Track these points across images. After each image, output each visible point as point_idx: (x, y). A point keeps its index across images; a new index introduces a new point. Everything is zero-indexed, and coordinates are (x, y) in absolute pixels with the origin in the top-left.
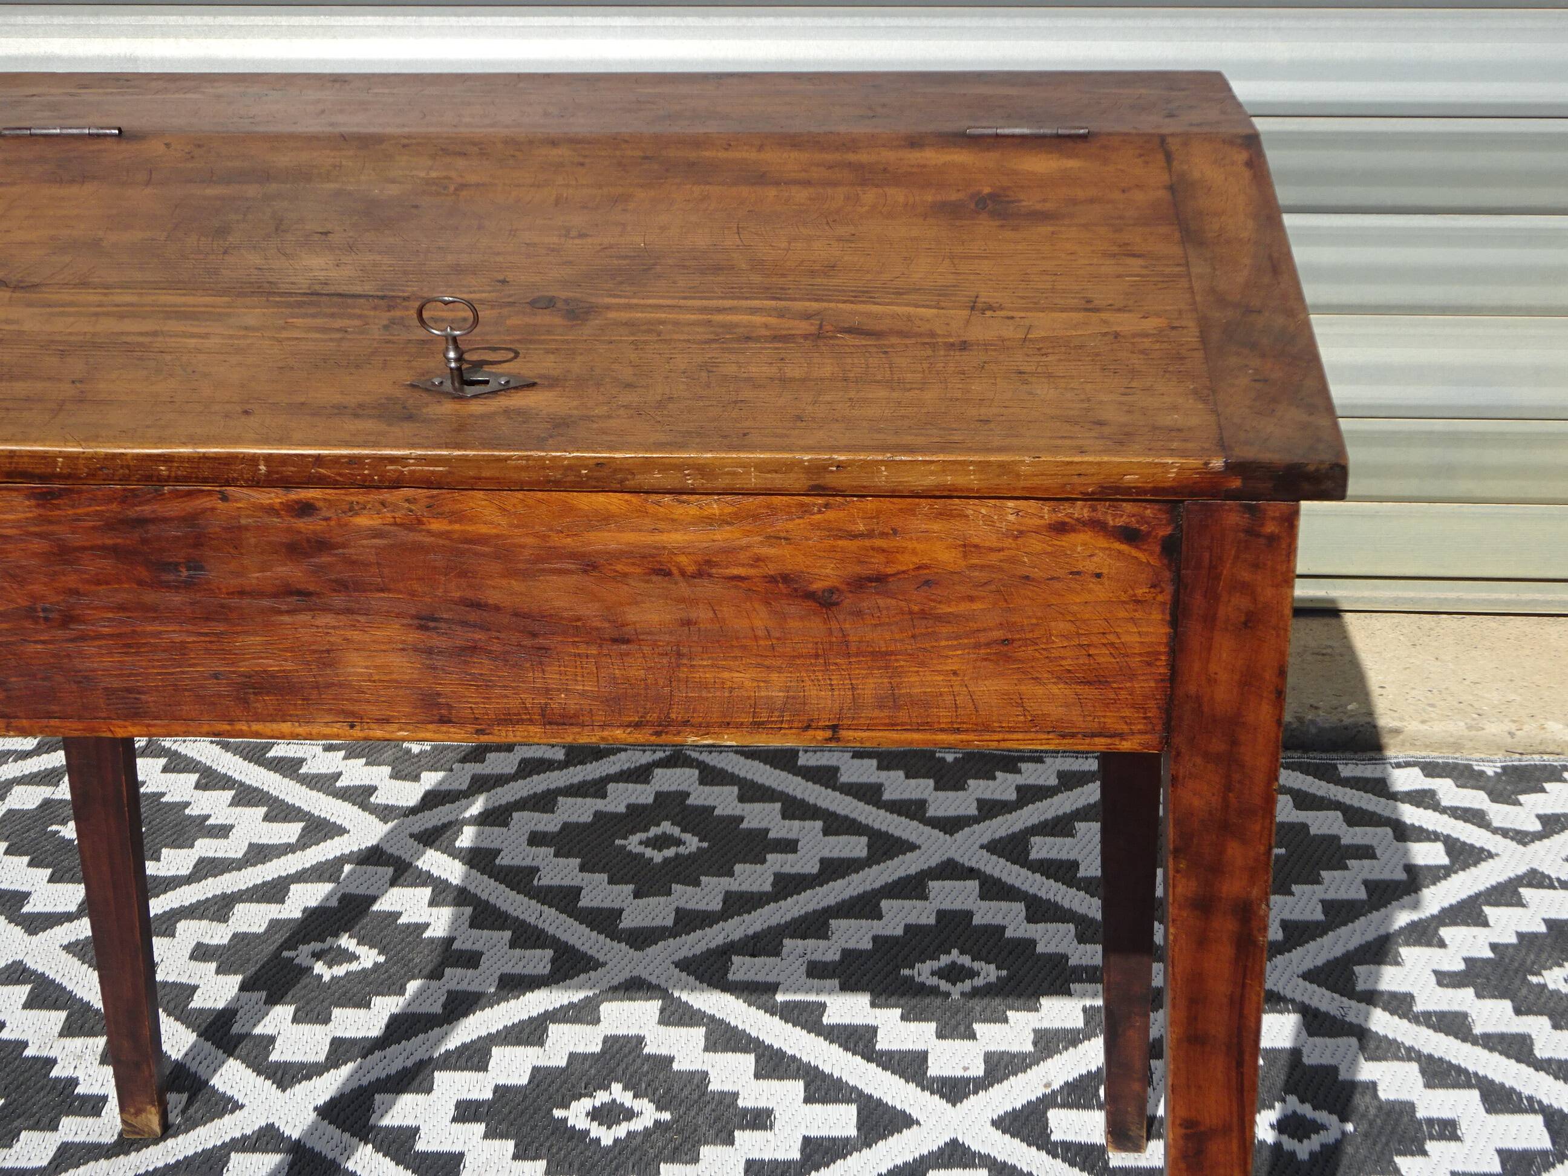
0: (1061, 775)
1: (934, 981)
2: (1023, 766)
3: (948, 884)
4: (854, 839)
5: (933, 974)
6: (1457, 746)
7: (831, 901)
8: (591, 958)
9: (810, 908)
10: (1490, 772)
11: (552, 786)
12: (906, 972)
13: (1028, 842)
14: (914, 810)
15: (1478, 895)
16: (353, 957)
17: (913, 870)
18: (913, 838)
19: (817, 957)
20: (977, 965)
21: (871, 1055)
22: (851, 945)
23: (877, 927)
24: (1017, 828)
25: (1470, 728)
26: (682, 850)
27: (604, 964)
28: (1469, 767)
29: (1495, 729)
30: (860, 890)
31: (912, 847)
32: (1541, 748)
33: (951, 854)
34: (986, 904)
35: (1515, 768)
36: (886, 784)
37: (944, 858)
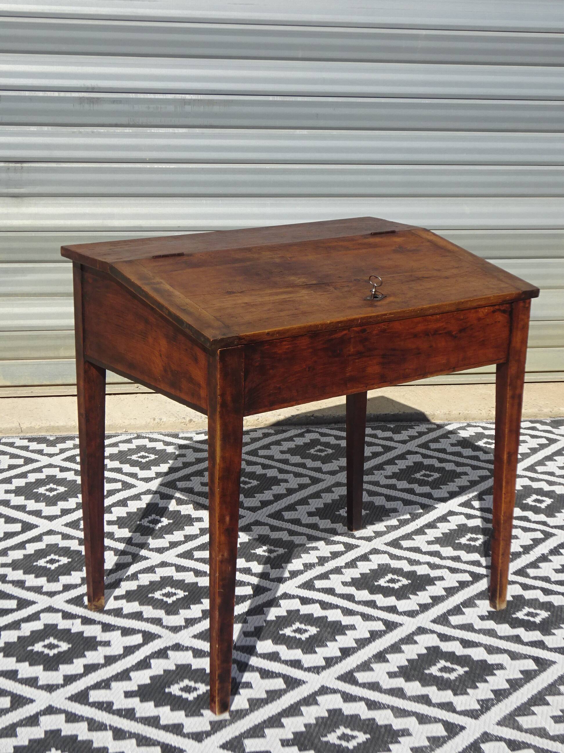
0: (427, 429)
1: (422, 478)
2: (415, 427)
3: (412, 456)
4: (377, 447)
5: (421, 476)
6: (536, 416)
7: (380, 462)
8: (320, 479)
9: (376, 463)
10: (548, 422)
11: (277, 439)
12: (413, 476)
13: (428, 445)
14: (390, 439)
15: (560, 449)
16: (250, 483)
17: (400, 453)
18: (394, 446)
19: (386, 474)
20: (432, 473)
21: (416, 494)
22: (393, 471)
23: (398, 467)
24: (423, 441)
25: (539, 410)
26: (328, 452)
27: (325, 480)
28: (541, 421)
29: (546, 410)
30: (387, 459)
31: (396, 448)
32: (560, 416)
33: (408, 449)
34: (425, 460)
35: (555, 421)
36: (378, 434)
37: (407, 450)
